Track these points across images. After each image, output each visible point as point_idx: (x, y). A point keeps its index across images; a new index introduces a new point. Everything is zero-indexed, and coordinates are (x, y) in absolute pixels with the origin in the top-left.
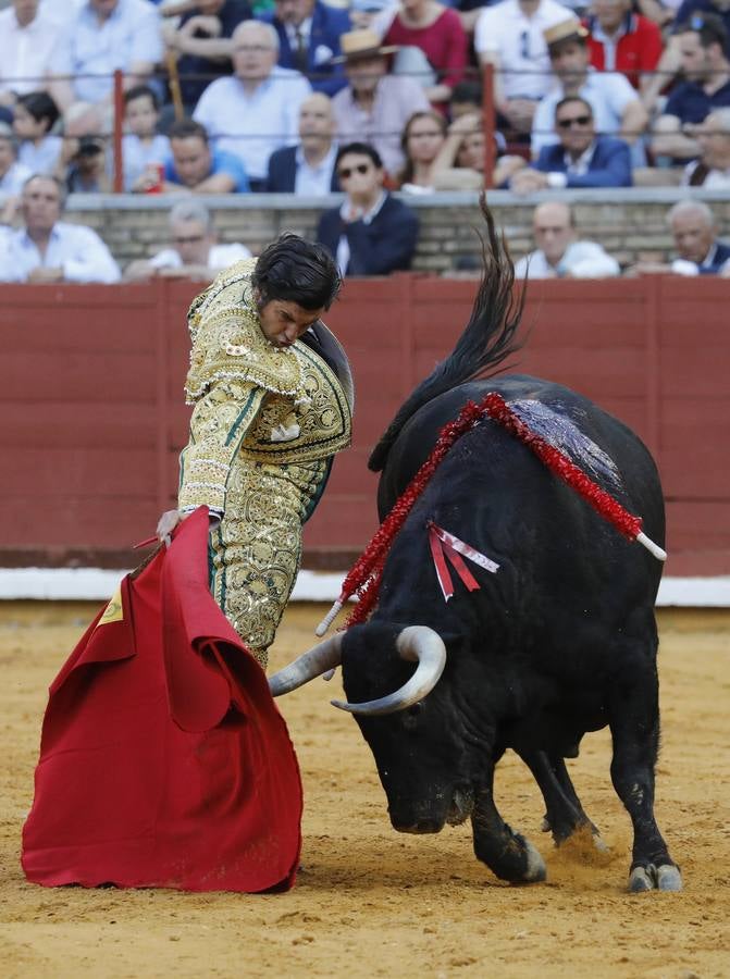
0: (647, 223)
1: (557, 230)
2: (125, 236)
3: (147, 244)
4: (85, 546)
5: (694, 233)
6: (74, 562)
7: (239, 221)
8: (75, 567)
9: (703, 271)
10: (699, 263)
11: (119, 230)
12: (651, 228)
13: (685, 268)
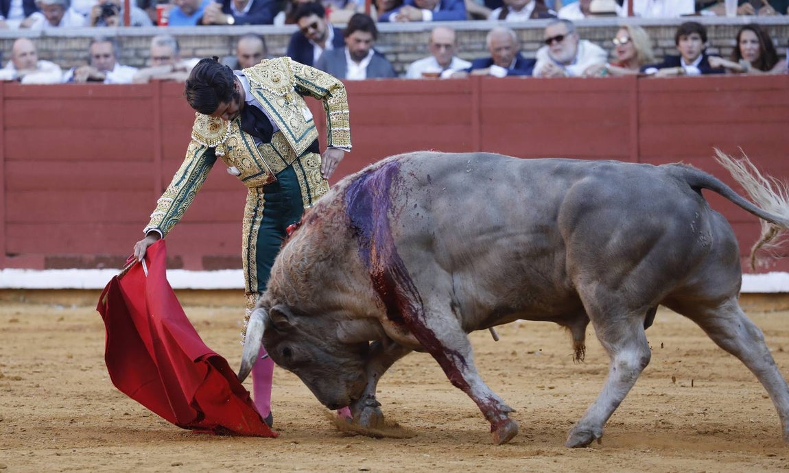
0: (471, 44)
1: (447, 46)
2: (132, 53)
3: (146, 58)
4: (107, 255)
5: (507, 48)
6: (101, 265)
7: (206, 43)
8: (101, 268)
9: (510, 74)
10: (506, 68)
11: (127, 49)
12: (473, 47)
13: (498, 71)
